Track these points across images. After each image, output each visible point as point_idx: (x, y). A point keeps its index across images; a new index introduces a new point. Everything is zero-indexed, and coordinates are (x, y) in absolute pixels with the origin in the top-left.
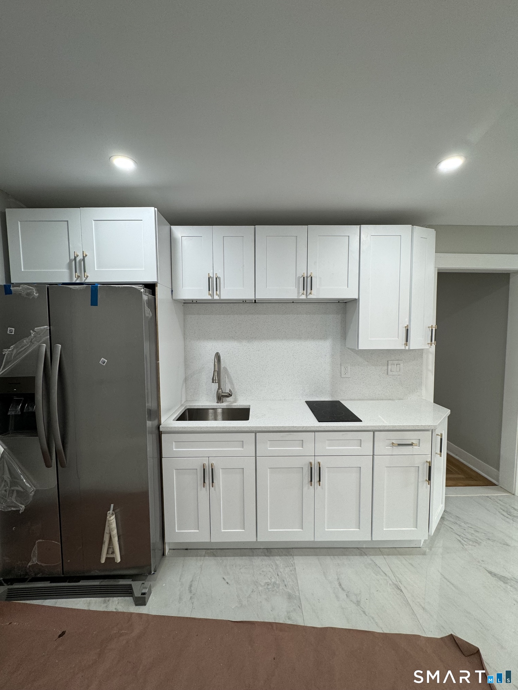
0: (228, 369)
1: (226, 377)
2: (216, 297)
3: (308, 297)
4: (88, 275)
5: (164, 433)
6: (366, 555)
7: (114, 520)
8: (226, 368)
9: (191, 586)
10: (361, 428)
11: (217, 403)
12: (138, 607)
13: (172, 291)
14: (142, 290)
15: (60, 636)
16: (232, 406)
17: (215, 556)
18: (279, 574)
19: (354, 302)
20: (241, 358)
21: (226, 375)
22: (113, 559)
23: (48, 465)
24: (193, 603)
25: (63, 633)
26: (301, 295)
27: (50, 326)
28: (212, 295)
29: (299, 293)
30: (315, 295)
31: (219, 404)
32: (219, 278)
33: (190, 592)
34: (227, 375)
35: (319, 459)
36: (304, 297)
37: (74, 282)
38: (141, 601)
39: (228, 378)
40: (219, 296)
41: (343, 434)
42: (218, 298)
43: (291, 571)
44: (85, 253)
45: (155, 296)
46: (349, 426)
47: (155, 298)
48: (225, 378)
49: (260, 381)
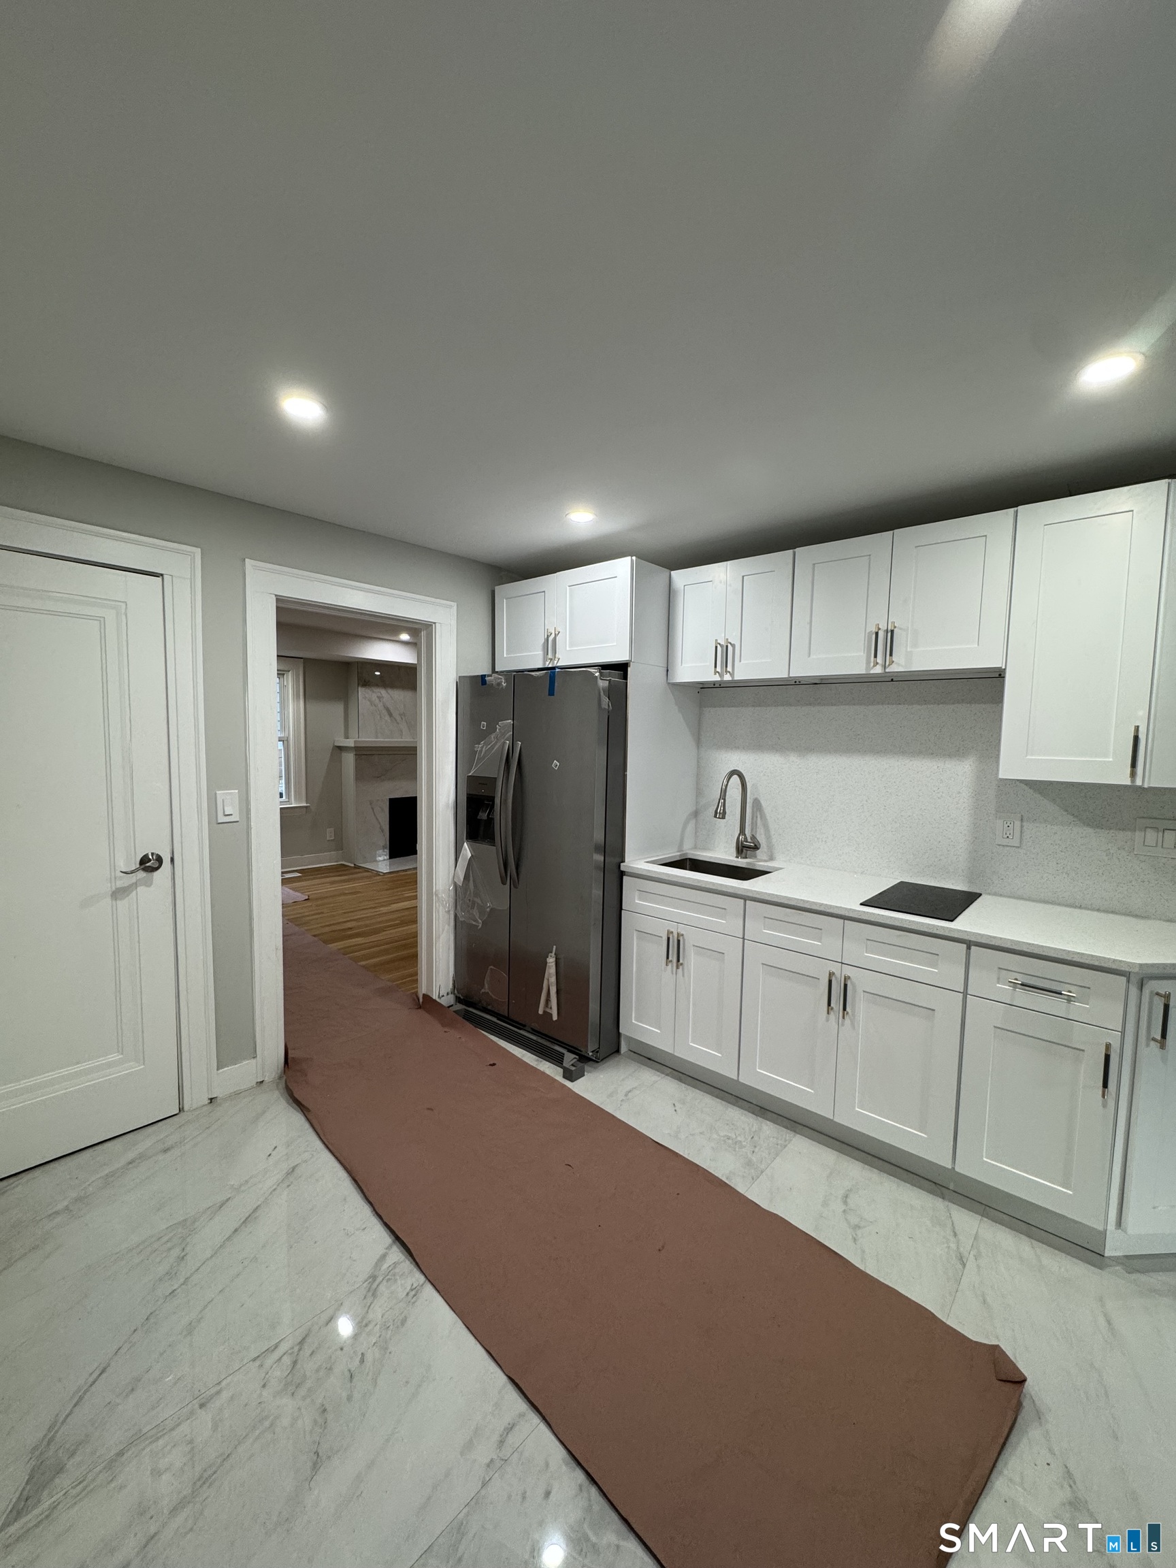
0: (762, 802)
1: (759, 816)
2: (727, 677)
3: (887, 670)
4: (560, 657)
5: (627, 876)
6: (943, 1198)
7: (554, 964)
8: (759, 801)
9: (630, 1091)
10: (935, 929)
11: (737, 857)
12: (564, 1079)
13: (668, 671)
14: (597, 674)
15: (490, 1065)
16: (755, 865)
17: (680, 1080)
18: (756, 1138)
19: (999, 675)
20: (785, 785)
21: (758, 814)
22: (551, 1015)
23: (504, 883)
24: (621, 1105)
25: (494, 1064)
26: (874, 666)
27: (513, 720)
28: (721, 675)
29: (868, 662)
30: (900, 664)
31: (739, 860)
32: (733, 646)
33: (626, 1095)
34: (761, 814)
35: (848, 971)
36: (878, 670)
37: (546, 666)
38: (570, 1076)
39: (761, 818)
40: (732, 675)
41: (900, 936)
42: (730, 679)
43: (777, 1144)
44: (558, 629)
45: (627, 680)
46: (910, 921)
47: (627, 683)
48: (757, 817)
49: (816, 830)
